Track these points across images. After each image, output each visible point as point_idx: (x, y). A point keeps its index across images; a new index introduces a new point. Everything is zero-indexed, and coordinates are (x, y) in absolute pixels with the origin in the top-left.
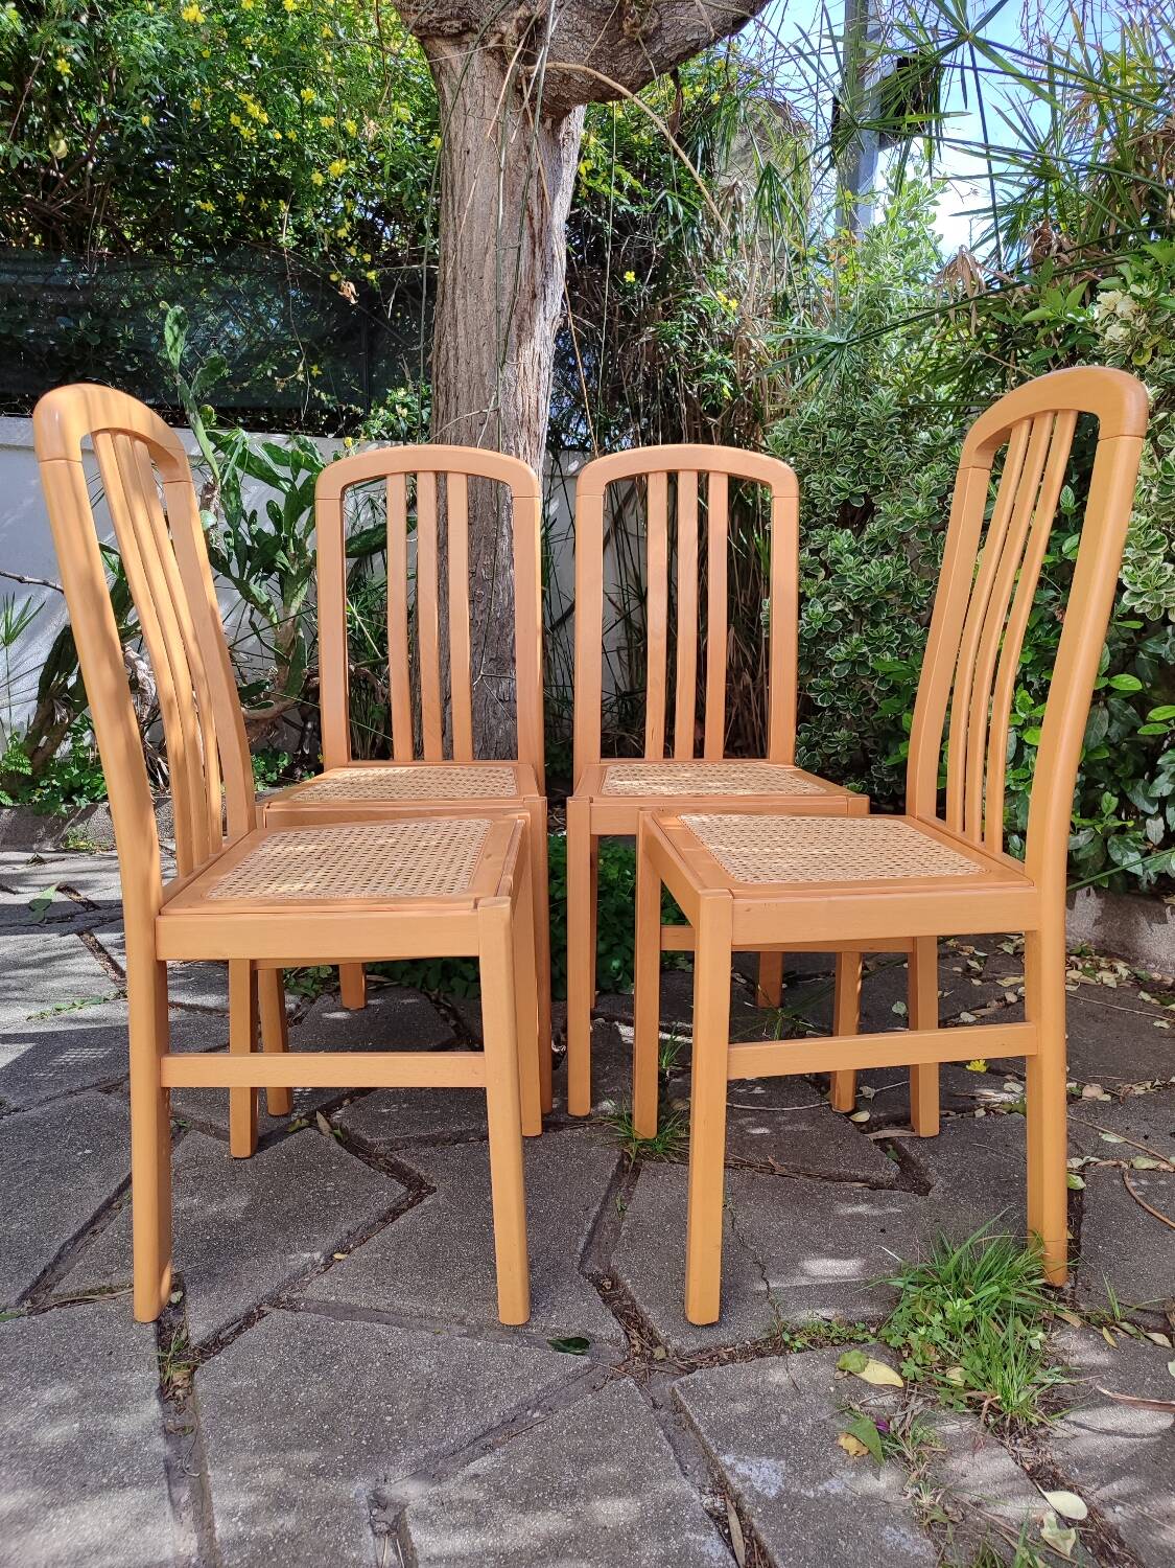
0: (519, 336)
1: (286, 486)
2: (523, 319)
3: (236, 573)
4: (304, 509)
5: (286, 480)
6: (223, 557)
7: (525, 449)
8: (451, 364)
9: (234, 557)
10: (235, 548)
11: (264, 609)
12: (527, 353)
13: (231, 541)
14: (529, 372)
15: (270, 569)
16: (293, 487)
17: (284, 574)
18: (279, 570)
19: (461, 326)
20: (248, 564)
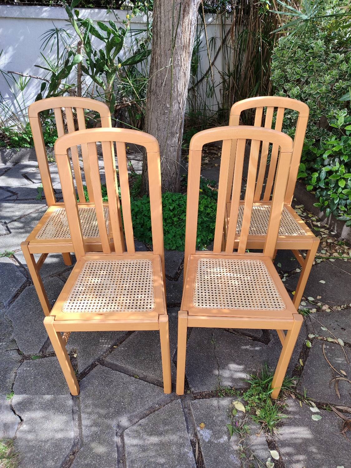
0: (183, 14)
1: (106, 41)
2: (185, 7)
3: (91, 74)
4: (113, 48)
5: (106, 39)
6: (86, 68)
7: (184, 59)
8: (159, 24)
9: (90, 68)
10: (90, 64)
11: (101, 85)
12: (186, 20)
13: (89, 62)
14: (187, 29)
15: (102, 71)
16: (108, 41)
17: (107, 72)
18: (105, 71)
19: (162, 8)
20: (95, 69)
